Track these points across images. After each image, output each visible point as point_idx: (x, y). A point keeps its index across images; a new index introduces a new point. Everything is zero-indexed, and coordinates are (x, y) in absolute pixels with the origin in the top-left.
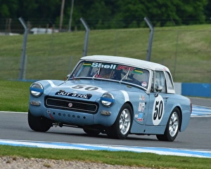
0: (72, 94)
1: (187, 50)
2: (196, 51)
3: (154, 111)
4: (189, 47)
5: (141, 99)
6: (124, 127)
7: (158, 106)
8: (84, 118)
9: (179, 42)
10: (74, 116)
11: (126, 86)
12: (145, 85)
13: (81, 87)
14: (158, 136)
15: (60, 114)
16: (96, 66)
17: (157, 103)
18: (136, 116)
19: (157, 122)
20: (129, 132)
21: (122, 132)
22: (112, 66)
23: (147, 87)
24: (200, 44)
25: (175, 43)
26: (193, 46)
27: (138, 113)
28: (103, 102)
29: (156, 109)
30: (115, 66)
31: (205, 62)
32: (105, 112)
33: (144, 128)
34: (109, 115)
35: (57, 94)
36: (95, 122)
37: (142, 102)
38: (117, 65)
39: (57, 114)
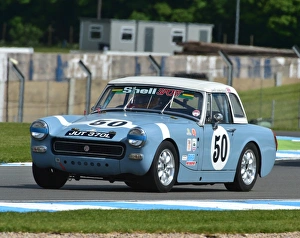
0: (88, 133)
3: (214, 150)
5: (189, 133)
6: (165, 176)
7: (219, 143)
8: (107, 165)
10: (92, 164)
11: (169, 117)
13: (103, 123)
15: (73, 162)
16: (130, 91)
17: (217, 139)
18: (184, 158)
19: (219, 165)
21: (162, 182)
22: (151, 89)
27: (187, 153)
28: (131, 141)
29: (217, 146)
30: (155, 90)
32: (134, 155)
33: (200, 174)
34: (140, 159)
35: (67, 134)
36: (123, 171)
37: (192, 137)
38: (158, 88)
39: (69, 163)
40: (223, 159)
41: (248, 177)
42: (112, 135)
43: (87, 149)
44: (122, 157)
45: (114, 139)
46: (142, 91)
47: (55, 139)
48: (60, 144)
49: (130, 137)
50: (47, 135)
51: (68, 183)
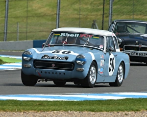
0: (54, 57)
1: (36, 14)
2: (42, 14)
3: (110, 66)
4: (37, 12)
5: (101, 57)
6: (92, 79)
7: (111, 62)
8: (64, 74)
9: (29, 9)
10: (56, 73)
11: (89, 49)
12: (102, 47)
13: (58, 52)
14: (110, 83)
15: (46, 72)
16: (64, 35)
17: (111, 60)
18: (99, 70)
19: (111, 73)
20: (96, 83)
22: (76, 34)
23: (103, 49)
24: (45, 9)
25: (26, 9)
26: (40, 11)
27: (100, 68)
29: (111, 64)
30: (78, 35)
31: (50, 23)
32: (80, 68)
33: (104, 78)
34: (83, 71)
35: (42, 58)
36: (73, 77)
37: (102, 59)
38: (80, 34)
39: (43, 72)
40: (112, 70)
41: (120, 79)
42: (67, 58)
43: (53, 65)
44: (73, 70)
45: (68, 60)
46: (71, 35)
47: (35, 60)
48: (38, 63)
49: (77, 59)
50: (32, 58)
51: (38, 83)
